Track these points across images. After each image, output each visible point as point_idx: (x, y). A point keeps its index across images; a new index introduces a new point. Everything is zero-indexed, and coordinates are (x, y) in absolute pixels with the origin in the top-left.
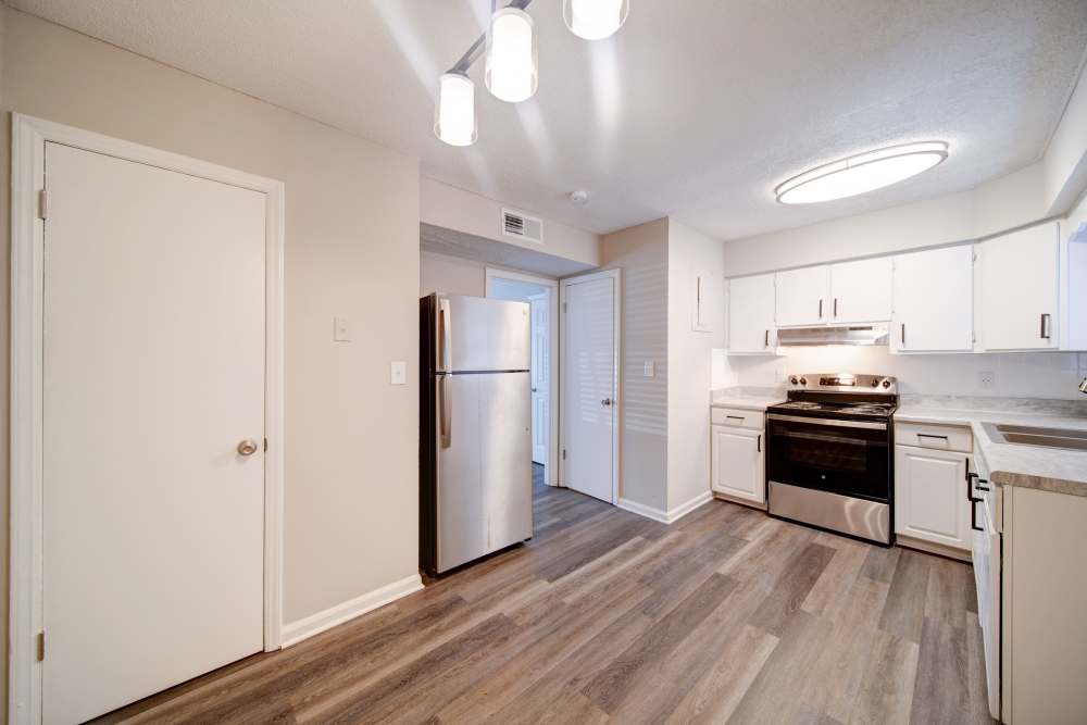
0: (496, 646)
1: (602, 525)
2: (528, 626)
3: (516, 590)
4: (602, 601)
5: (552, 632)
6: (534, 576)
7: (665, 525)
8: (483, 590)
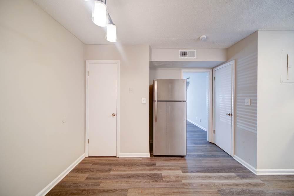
0: (153, 182)
1: (220, 162)
2: (165, 181)
3: (170, 169)
4: (197, 189)
5: (171, 188)
6: (179, 168)
7: (255, 175)
8: (162, 165)
